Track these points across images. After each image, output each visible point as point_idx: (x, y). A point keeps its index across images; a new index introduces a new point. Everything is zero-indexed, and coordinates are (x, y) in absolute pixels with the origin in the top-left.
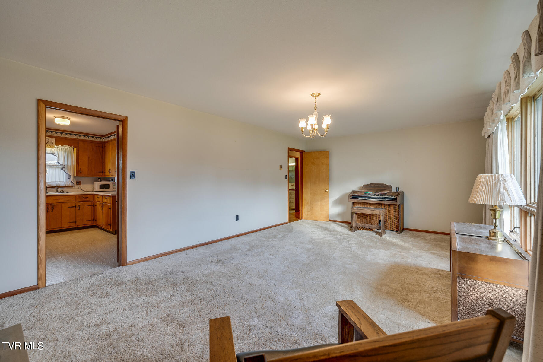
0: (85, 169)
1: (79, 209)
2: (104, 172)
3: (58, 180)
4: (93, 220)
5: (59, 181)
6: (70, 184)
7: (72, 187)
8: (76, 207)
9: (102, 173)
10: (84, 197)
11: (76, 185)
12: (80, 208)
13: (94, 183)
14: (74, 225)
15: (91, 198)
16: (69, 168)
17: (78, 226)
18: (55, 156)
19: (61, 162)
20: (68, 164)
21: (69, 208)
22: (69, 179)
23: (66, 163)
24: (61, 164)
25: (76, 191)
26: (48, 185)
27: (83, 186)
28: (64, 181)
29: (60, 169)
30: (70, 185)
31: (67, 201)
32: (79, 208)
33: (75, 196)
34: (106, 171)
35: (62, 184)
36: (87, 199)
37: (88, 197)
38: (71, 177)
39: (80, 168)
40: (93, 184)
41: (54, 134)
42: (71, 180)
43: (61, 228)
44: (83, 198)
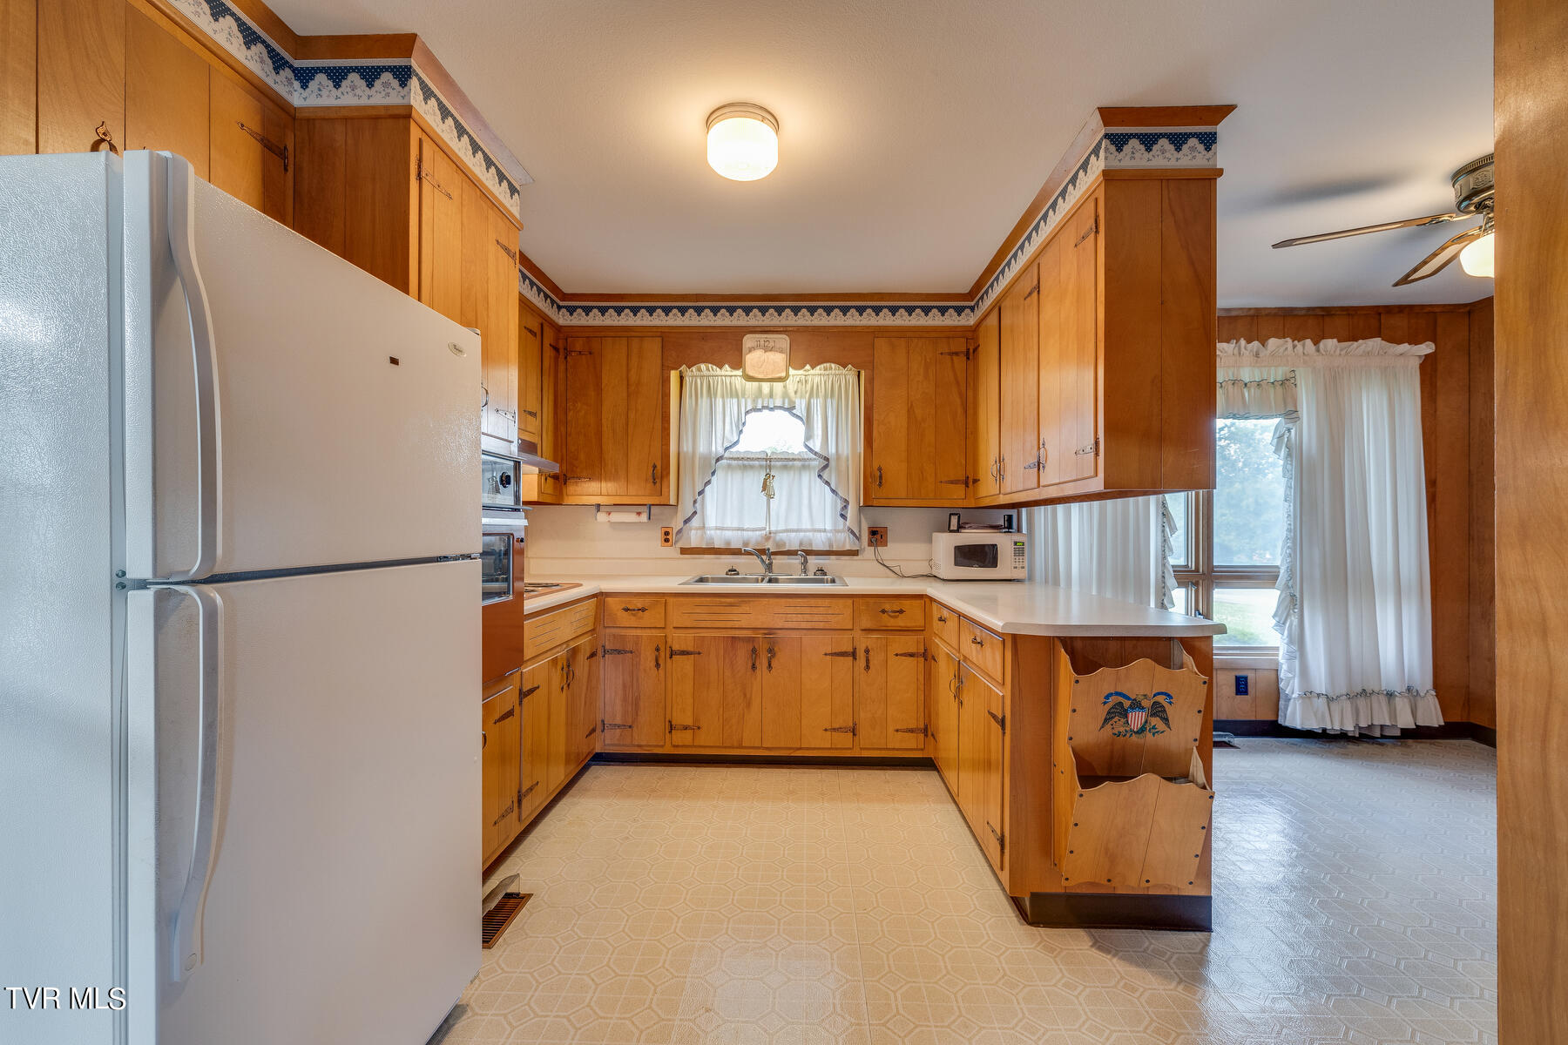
0: (895, 468)
1: (868, 667)
2: (976, 481)
3: (806, 525)
4: (925, 731)
5: (809, 527)
6: (848, 543)
7: (854, 553)
8: (854, 654)
9: (967, 486)
10: (887, 607)
11: (869, 545)
12: (871, 665)
13: (935, 535)
14: (843, 745)
15: (913, 617)
16: (843, 468)
17: (866, 754)
18: (798, 417)
19: (817, 445)
20: (840, 451)
21: (829, 657)
22: (843, 516)
23: (832, 450)
24: (816, 453)
25: (863, 578)
26: (778, 545)
27: (893, 551)
28: (828, 527)
29: (812, 473)
30: (848, 547)
31: (821, 625)
32: (868, 661)
33: (850, 601)
34: (981, 476)
35: (819, 542)
36: (901, 622)
37: (901, 612)
38: (849, 507)
39: (876, 466)
40: (930, 541)
41: (788, 319)
42: (848, 523)
43: (800, 749)
44: (884, 611)
